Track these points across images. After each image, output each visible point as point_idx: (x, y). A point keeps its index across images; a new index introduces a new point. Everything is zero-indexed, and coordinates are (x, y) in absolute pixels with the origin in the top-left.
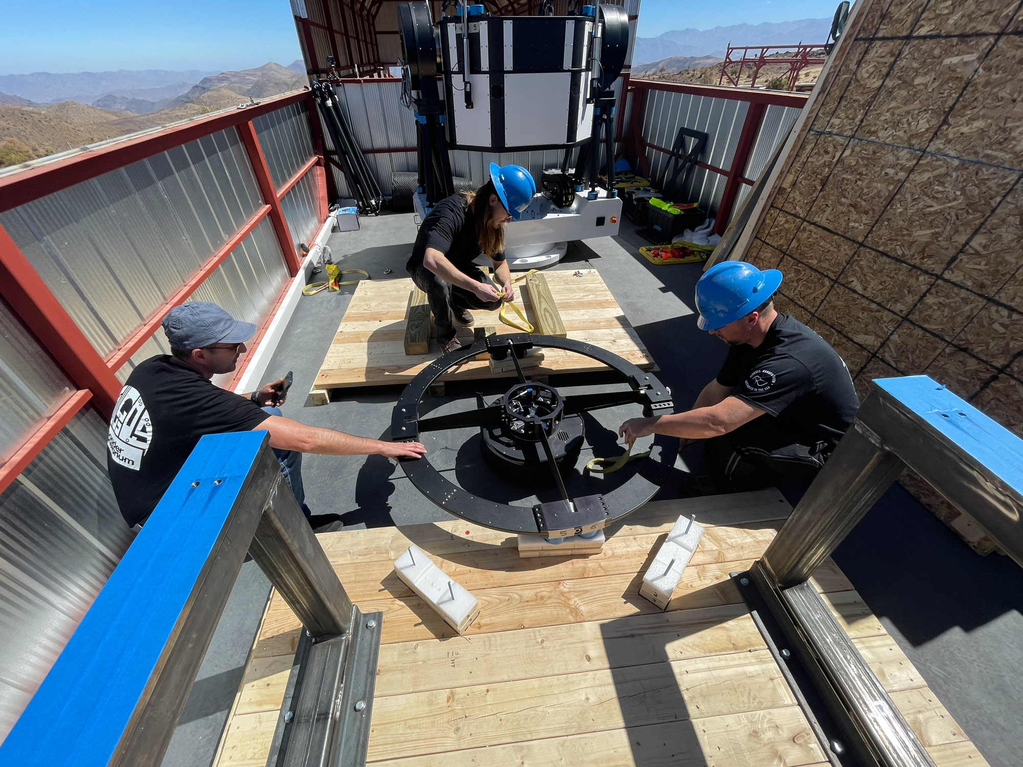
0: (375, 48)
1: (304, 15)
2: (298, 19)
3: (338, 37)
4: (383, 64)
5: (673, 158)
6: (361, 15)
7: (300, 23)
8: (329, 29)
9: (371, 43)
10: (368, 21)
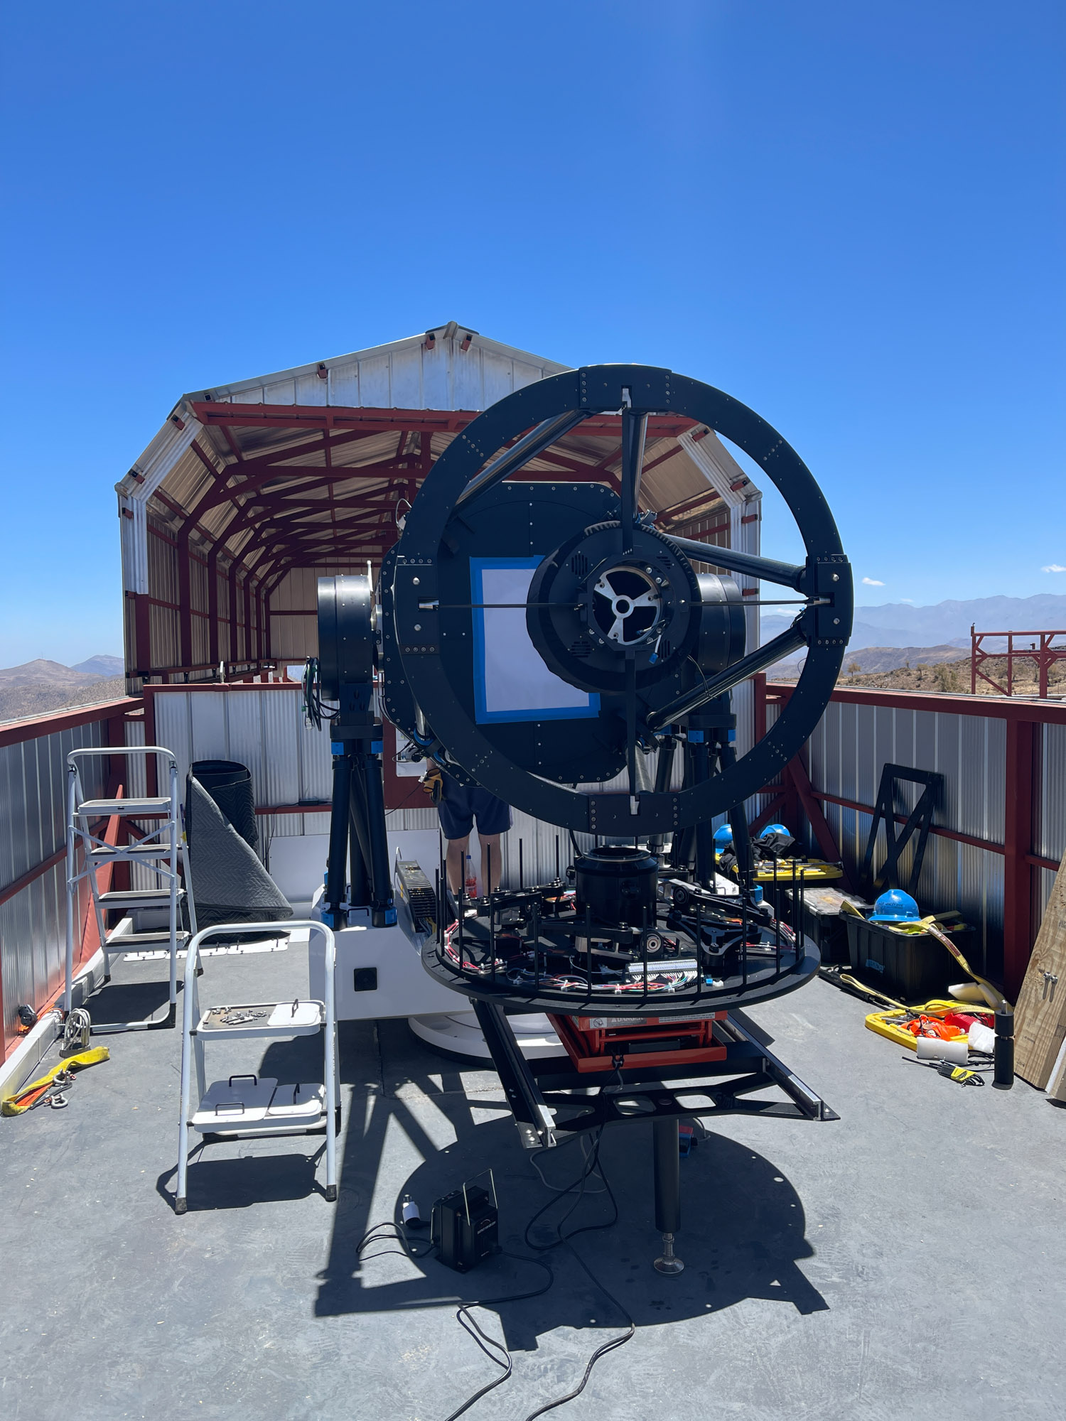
0: (264, 635)
1: (143, 588)
2: (129, 596)
3: (196, 622)
4: (275, 662)
5: (882, 821)
6: (246, 588)
7: (133, 602)
8: (184, 610)
9: (258, 628)
10: (258, 596)
